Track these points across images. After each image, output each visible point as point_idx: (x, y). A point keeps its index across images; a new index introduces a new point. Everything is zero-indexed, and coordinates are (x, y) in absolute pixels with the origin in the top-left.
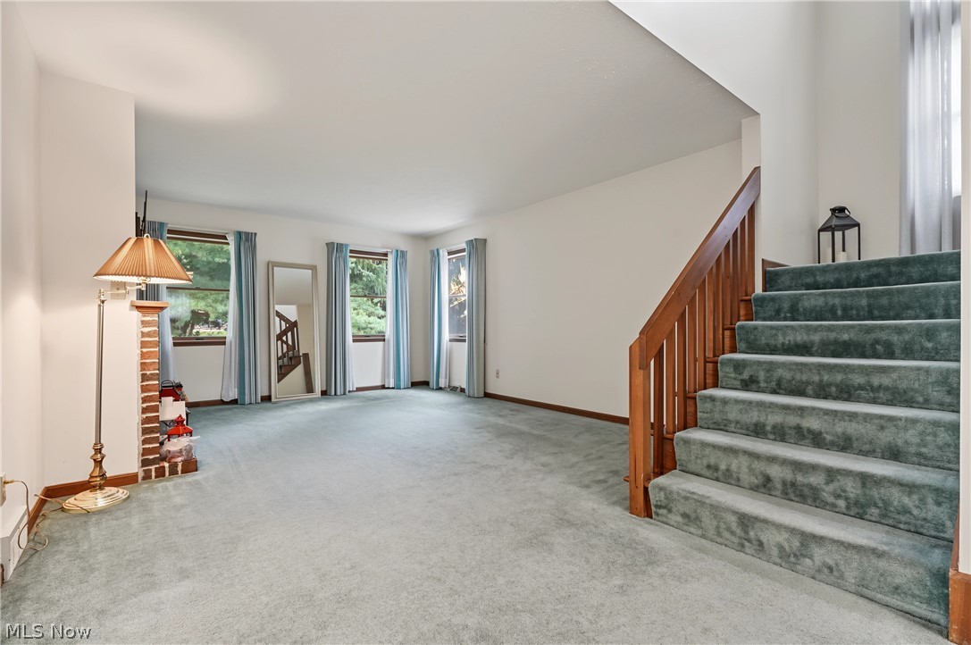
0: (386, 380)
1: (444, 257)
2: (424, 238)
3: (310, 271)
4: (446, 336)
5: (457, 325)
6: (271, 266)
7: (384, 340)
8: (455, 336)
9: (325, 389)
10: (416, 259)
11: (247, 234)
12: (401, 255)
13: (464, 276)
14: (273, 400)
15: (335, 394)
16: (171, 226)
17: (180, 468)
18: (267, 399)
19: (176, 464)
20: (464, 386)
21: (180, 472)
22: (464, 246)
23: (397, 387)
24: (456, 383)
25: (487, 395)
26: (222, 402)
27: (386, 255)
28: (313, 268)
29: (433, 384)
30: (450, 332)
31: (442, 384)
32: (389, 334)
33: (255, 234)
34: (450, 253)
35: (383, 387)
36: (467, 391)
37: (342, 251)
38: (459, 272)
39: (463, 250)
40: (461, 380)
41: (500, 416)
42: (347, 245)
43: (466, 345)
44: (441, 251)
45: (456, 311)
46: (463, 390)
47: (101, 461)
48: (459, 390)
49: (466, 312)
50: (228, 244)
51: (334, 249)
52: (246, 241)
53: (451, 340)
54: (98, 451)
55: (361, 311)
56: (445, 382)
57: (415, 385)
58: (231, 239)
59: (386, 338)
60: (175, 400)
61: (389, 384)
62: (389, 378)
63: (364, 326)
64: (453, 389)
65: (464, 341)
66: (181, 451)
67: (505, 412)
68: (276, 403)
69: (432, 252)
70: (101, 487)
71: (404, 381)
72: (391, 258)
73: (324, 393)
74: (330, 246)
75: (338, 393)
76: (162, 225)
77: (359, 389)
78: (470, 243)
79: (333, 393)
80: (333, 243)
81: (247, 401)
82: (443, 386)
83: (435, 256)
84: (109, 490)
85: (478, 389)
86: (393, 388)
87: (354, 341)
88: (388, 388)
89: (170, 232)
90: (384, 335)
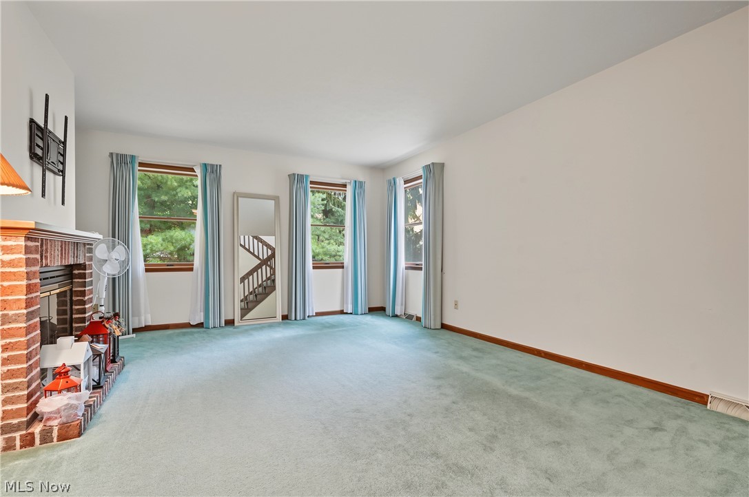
0: (345, 306)
1: (401, 186)
2: (380, 169)
3: (273, 201)
4: (402, 263)
5: (413, 252)
6: (237, 196)
7: (343, 267)
8: (411, 263)
9: (286, 313)
10: (374, 189)
11: (212, 166)
12: (359, 185)
13: (420, 211)
14: (236, 324)
15: (296, 319)
16: (141, 159)
17: (55, 434)
18: (230, 323)
19: (50, 430)
20: (420, 315)
21: (55, 439)
22: (420, 172)
23: (354, 313)
24: (411, 312)
25: (444, 327)
26: (188, 325)
27: (345, 186)
28: (276, 199)
29: (389, 311)
30: (406, 259)
31: (398, 312)
32: (347, 259)
33: (220, 166)
34: (406, 182)
35: (342, 312)
36: (423, 320)
37: (302, 182)
38: (416, 208)
39: (420, 177)
40: (417, 309)
41: (461, 358)
42: (307, 176)
43: (422, 273)
44: (397, 180)
45: (412, 239)
46: (418, 319)
48: (414, 319)
49: (422, 243)
50: (196, 176)
51: (297, 180)
52: (212, 172)
53: (407, 268)
55: (332, 241)
56: (401, 309)
57: (372, 310)
58: (198, 171)
59: (345, 265)
60: (76, 341)
61: (347, 309)
62: (347, 304)
63: (333, 253)
64: (410, 317)
65: (421, 269)
66: (58, 411)
67: (467, 352)
68: (237, 327)
69: (390, 182)
71: (362, 307)
72: (349, 190)
73: (285, 317)
74: (292, 177)
75: (298, 318)
76: (133, 157)
77: (318, 314)
78: (428, 168)
79: (293, 318)
80: (294, 174)
81: (211, 325)
82: (399, 314)
83: (392, 185)
85: (435, 320)
86: (351, 314)
87: (314, 268)
88: (347, 313)
89: (141, 164)
90: (343, 263)
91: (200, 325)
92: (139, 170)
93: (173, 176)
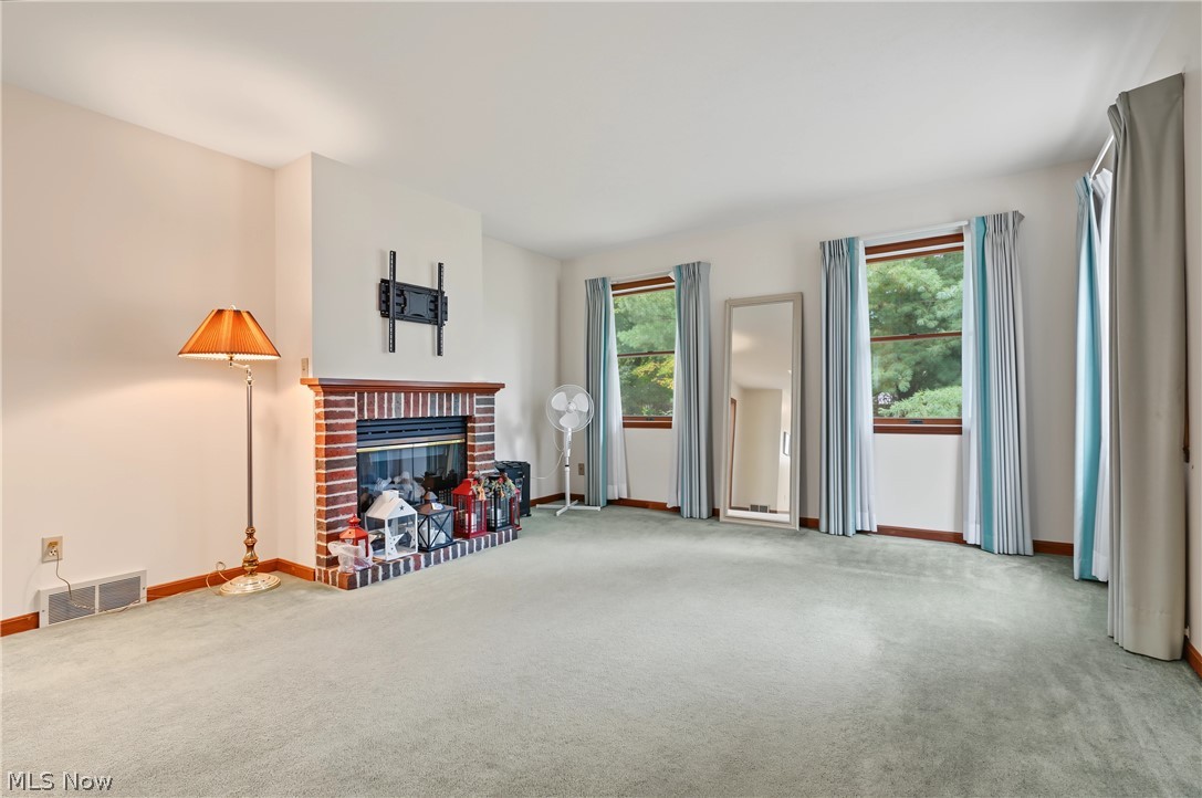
6: (729, 306)
7: (959, 431)
9: (815, 516)
11: (687, 266)
17: (337, 579)
19: (335, 574)
21: (337, 584)
23: (987, 546)
27: (959, 237)
28: (796, 297)
31: (1098, 570)
32: (970, 419)
33: (698, 264)
42: (859, 240)
47: (253, 546)
52: (689, 275)
54: (250, 535)
59: (965, 425)
70: (252, 573)
72: (970, 245)
76: (604, 280)
77: (883, 531)
80: (824, 243)
82: (1102, 578)
84: (261, 577)
86: (979, 547)
87: (877, 430)
88: (964, 543)
89: (614, 287)
90: (959, 421)
91: (677, 510)
92: (614, 295)
93: (649, 294)
